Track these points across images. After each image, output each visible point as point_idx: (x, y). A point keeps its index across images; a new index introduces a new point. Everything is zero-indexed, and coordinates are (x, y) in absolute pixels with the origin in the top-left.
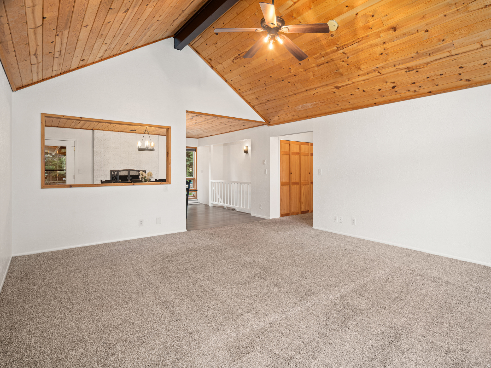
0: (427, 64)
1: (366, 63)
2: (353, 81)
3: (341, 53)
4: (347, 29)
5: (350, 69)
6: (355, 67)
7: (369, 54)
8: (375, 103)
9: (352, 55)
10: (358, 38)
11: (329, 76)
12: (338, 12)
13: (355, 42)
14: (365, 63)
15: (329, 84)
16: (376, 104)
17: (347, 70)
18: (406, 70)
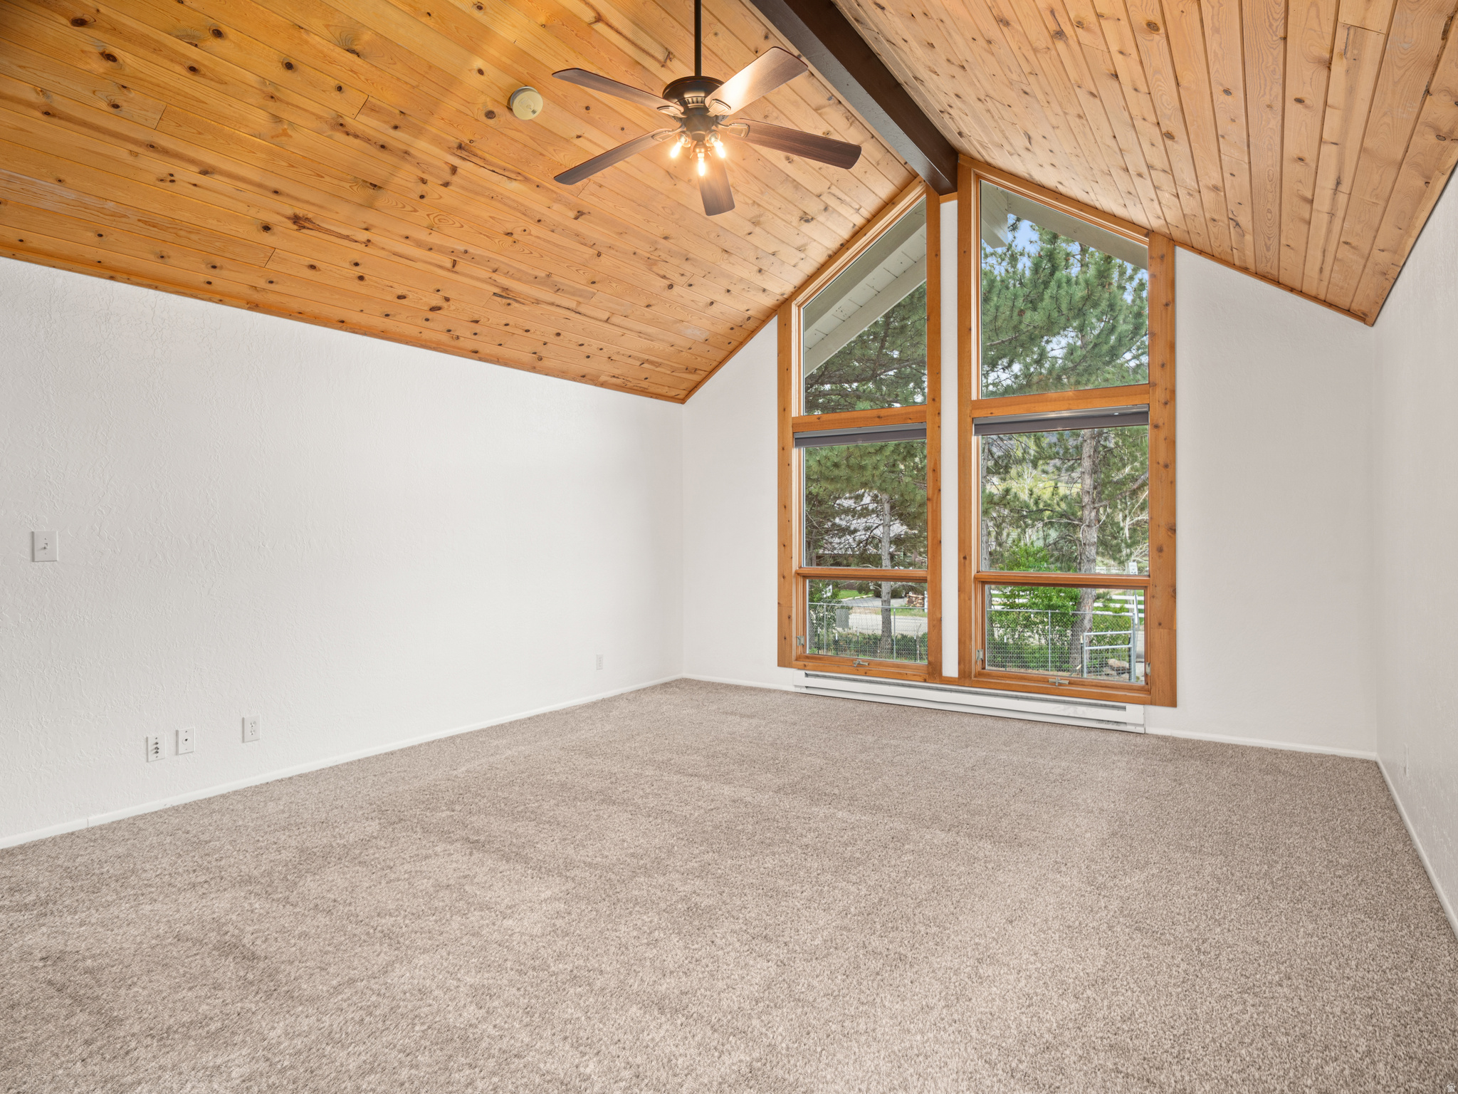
0: (538, 302)
1: (462, 226)
2: (374, 238)
3: (446, 163)
4: (531, 138)
5: (410, 209)
6: (428, 215)
7: (492, 215)
8: (343, 322)
9: (463, 188)
10: (520, 171)
11: (327, 179)
12: (565, 96)
13: (506, 173)
14: (458, 225)
15: (288, 195)
16: (342, 324)
17: (400, 205)
18: (497, 291)
